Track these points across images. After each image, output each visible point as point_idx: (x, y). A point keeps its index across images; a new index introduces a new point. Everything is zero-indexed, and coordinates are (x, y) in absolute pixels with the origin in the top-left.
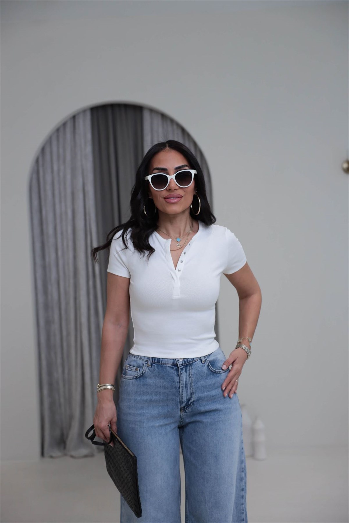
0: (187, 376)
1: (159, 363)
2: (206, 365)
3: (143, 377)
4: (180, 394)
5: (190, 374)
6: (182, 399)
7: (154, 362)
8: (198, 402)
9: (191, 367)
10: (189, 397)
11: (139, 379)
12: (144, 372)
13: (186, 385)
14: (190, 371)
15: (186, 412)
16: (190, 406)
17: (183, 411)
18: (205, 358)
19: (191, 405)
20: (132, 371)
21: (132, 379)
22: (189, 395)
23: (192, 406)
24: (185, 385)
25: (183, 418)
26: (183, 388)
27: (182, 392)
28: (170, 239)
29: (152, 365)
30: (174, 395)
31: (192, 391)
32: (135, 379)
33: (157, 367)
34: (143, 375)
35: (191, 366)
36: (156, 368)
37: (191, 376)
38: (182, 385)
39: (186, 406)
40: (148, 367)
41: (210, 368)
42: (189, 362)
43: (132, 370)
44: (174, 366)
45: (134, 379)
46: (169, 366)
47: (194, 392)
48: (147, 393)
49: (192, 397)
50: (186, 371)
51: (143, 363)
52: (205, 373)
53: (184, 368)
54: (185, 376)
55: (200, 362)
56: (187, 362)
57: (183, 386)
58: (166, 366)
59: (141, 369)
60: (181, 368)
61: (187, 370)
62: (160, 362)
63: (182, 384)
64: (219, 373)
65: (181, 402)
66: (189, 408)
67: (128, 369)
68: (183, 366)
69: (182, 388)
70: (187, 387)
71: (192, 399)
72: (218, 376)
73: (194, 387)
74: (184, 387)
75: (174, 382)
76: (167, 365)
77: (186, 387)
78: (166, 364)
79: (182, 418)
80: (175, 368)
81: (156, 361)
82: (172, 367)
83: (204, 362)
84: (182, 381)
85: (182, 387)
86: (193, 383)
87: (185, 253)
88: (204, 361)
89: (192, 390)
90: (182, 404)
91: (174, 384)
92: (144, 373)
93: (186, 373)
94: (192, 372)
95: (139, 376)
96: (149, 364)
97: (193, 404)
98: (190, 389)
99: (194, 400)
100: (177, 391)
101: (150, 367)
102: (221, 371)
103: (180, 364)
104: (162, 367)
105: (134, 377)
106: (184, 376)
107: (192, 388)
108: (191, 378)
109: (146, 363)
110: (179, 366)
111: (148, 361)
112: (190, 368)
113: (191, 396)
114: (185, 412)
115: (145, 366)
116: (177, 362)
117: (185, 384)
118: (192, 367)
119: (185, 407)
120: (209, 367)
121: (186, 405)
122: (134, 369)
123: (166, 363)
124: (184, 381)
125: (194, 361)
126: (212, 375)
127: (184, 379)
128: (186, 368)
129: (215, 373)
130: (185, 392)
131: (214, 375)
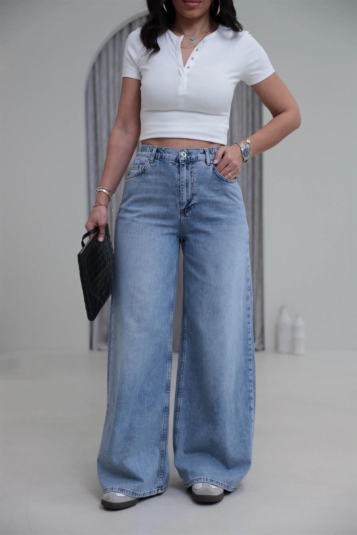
0: (188, 174)
1: (162, 158)
2: (211, 168)
3: (144, 173)
4: (180, 194)
5: (192, 173)
6: (183, 199)
7: (157, 158)
8: (199, 205)
9: (193, 165)
10: (190, 198)
11: (140, 176)
12: (145, 168)
13: (187, 184)
14: (193, 169)
15: (186, 216)
16: (190, 209)
17: (183, 214)
18: (211, 161)
19: (192, 207)
20: (135, 169)
21: (134, 177)
22: (190, 196)
23: (192, 209)
24: (185, 184)
25: (183, 223)
26: (183, 187)
27: (183, 191)
28: (182, 35)
29: (154, 162)
30: (174, 194)
31: (193, 192)
32: (137, 176)
33: (160, 163)
34: (144, 172)
35: (193, 164)
36: (158, 164)
37: (192, 174)
38: (182, 184)
39: (187, 208)
40: (150, 163)
41: (216, 172)
42: (192, 159)
43: (135, 168)
44: (177, 162)
45: (136, 176)
46: (172, 162)
47: (196, 193)
48: (148, 191)
49: (193, 199)
50: (187, 168)
51: (146, 160)
52: (209, 175)
53: (186, 165)
54: (186, 174)
56: (189, 159)
58: (168, 162)
59: (143, 166)
60: (182, 164)
61: (189, 167)
62: (163, 158)
63: (182, 182)
64: (227, 182)
65: (181, 204)
66: (190, 211)
67: (132, 168)
68: (185, 162)
69: (182, 187)
70: (188, 187)
71: (193, 200)
72: (225, 184)
73: (195, 188)
74: (185, 185)
75: (174, 179)
76: (170, 161)
77: (187, 187)
78: (168, 159)
80: (177, 164)
81: (159, 157)
82: (174, 163)
83: (209, 165)
84: (182, 178)
85: (183, 185)
86: (195, 183)
87: (197, 50)
88: (209, 163)
89: (193, 190)
90: (182, 205)
91: (175, 181)
92: (146, 169)
93: (187, 171)
94: (195, 170)
95: (140, 173)
96: (151, 159)
97: (194, 207)
98: (192, 189)
99: (195, 202)
100: (178, 190)
101: (152, 163)
102: (229, 180)
103: (182, 160)
104: (164, 162)
105: (136, 174)
106: (185, 173)
107: (193, 189)
108: (193, 177)
109: (149, 158)
110: (180, 161)
111: (150, 157)
112: (192, 166)
113: (192, 198)
114: (185, 216)
115: (147, 162)
116: (180, 157)
117: (185, 182)
118: (195, 165)
119: (186, 210)
120: (215, 171)
121: (186, 207)
122: (137, 167)
123: (169, 159)
124: (185, 179)
125: (198, 159)
126: (218, 180)
127: (185, 177)
128: (188, 165)
129: (222, 180)
130: (186, 192)
131: (220, 182)
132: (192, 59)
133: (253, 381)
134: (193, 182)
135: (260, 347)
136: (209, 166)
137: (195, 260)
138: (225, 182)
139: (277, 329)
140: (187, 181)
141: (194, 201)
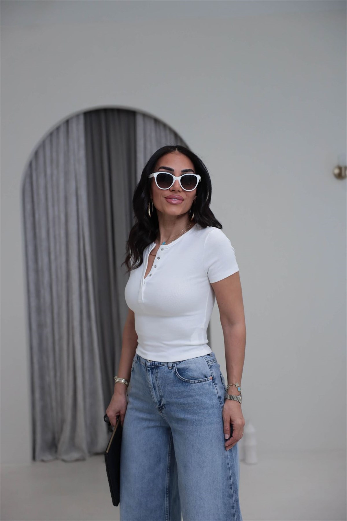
0: (154, 378)
2: (173, 371)
5: (156, 377)
6: (154, 400)
8: (168, 406)
9: (157, 370)
10: (159, 399)
13: (154, 387)
14: (157, 374)
18: (173, 364)
19: (163, 407)
22: (159, 397)
27: (152, 393)
31: (161, 394)
35: (157, 369)
37: (157, 378)
39: (160, 407)
41: (178, 376)
42: (155, 365)
47: (163, 395)
49: (162, 400)
50: (152, 373)
52: (171, 379)
53: (151, 370)
54: (152, 378)
55: (167, 368)
56: (153, 365)
60: (148, 370)
61: (154, 372)
63: (150, 385)
64: (189, 383)
68: (150, 367)
73: (161, 390)
74: (152, 388)
75: (146, 381)
77: (155, 389)
78: (142, 362)
81: (139, 359)
82: (144, 367)
83: (171, 368)
84: (149, 382)
86: (160, 387)
87: (159, 258)
88: (170, 367)
89: (160, 393)
90: (156, 404)
93: (152, 375)
94: (159, 375)
97: (165, 407)
98: (159, 392)
102: (191, 381)
103: (148, 365)
107: (160, 391)
108: (157, 381)
110: (147, 367)
112: (156, 371)
116: (147, 363)
117: (152, 385)
118: (158, 371)
120: (176, 374)
124: (152, 382)
125: (161, 365)
126: (181, 382)
128: (153, 370)
129: (184, 381)
130: (155, 394)
131: (183, 383)
132: (155, 267)
134: (159, 385)
136: (172, 369)
138: (187, 383)
140: (154, 385)
141: (163, 402)
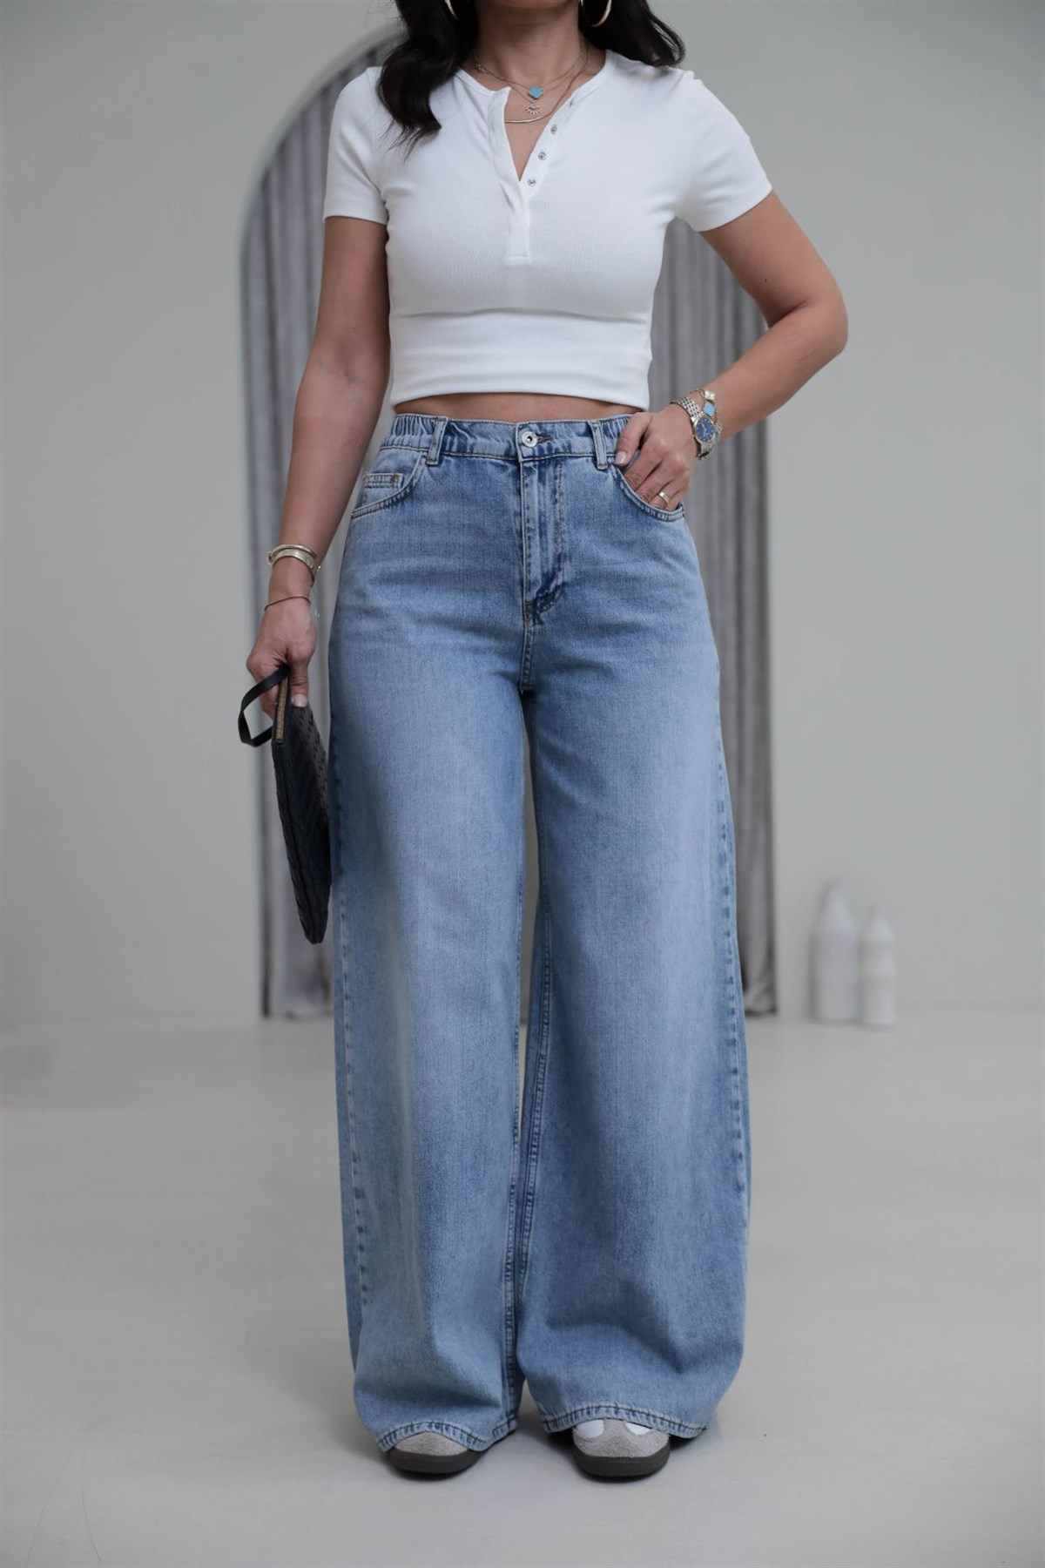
0: (545, 497)
1: (465, 452)
2: (611, 478)
3: (412, 497)
4: (522, 556)
5: (554, 492)
6: (529, 572)
7: (450, 451)
8: (578, 588)
9: (558, 469)
10: (550, 567)
11: (400, 505)
12: (415, 481)
13: (542, 525)
14: (558, 481)
15: (541, 623)
16: (553, 599)
17: (531, 615)
18: (608, 457)
19: (557, 595)
20: (382, 487)
21: (380, 508)
22: (551, 560)
23: (559, 598)
24: (537, 525)
25: (531, 643)
26: (531, 534)
27: (530, 547)
28: (505, 87)
29: (441, 461)
30: (504, 557)
31: (560, 550)
32: (388, 507)
33: (458, 467)
34: (410, 494)
35: (559, 466)
36: (452, 468)
37: (557, 496)
38: (527, 525)
39: (541, 598)
40: (429, 466)
41: (626, 491)
42: (553, 451)
43: (383, 484)
44: (510, 462)
45: (385, 506)
46: (494, 460)
47: (567, 552)
48: (423, 550)
49: (560, 569)
50: (541, 479)
51: (415, 456)
52: (605, 499)
53: (536, 470)
54: (539, 495)
55: (592, 465)
56: (546, 452)
57: (531, 525)
58: (485, 462)
59: (406, 477)
60: (525, 468)
61: (547, 477)
62: (468, 451)
63: (528, 521)
64: (656, 517)
65: (525, 585)
66: (550, 607)
67: (371, 484)
68: (534, 461)
69: (528, 535)
70: (546, 535)
71: (560, 574)
72: (650, 524)
73: (565, 536)
74: (535, 530)
75: (504, 512)
76: (488, 459)
77: (542, 534)
78: (484, 454)
79: (528, 646)
80: (511, 468)
81: (454, 448)
82: (502, 466)
83: (603, 468)
84: (528, 508)
85: (529, 530)
86: (564, 524)
88: (603, 463)
89: (560, 545)
90: (529, 589)
91: (506, 517)
92: (416, 484)
93: (541, 486)
94: (564, 484)
95: (399, 497)
96: (433, 456)
97: (563, 593)
98: (555, 542)
99: (567, 579)
100: (515, 545)
101: (433, 466)
102: (661, 513)
103: (525, 455)
104: (471, 464)
105: (384, 501)
106: (535, 493)
107: (559, 540)
108: (558, 505)
109: (425, 454)
110: (521, 459)
111: (428, 448)
112: (554, 472)
113: (557, 566)
114: (537, 622)
115: (420, 463)
116: (518, 447)
117: (537, 520)
118: (564, 470)
119: (539, 604)
120: (622, 486)
121: (540, 595)
122: (388, 479)
123: (487, 451)
124: (537, 510)
125: (570, 453)
126: (632, 514)
127: (536, 505)
128: (543, 470)
129: (644, 511)
130: (539, 550)
131: (637, 517)
132: (541, 157)
133: (741, 1105)
134: (561, 519)
135: (763, 1005)
136: (605, 471)
137: (569, 749)
138: (650, 518)
139: (814, 950)
140: (543, 518)
141: (563, 575)
